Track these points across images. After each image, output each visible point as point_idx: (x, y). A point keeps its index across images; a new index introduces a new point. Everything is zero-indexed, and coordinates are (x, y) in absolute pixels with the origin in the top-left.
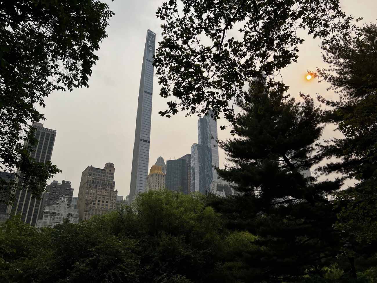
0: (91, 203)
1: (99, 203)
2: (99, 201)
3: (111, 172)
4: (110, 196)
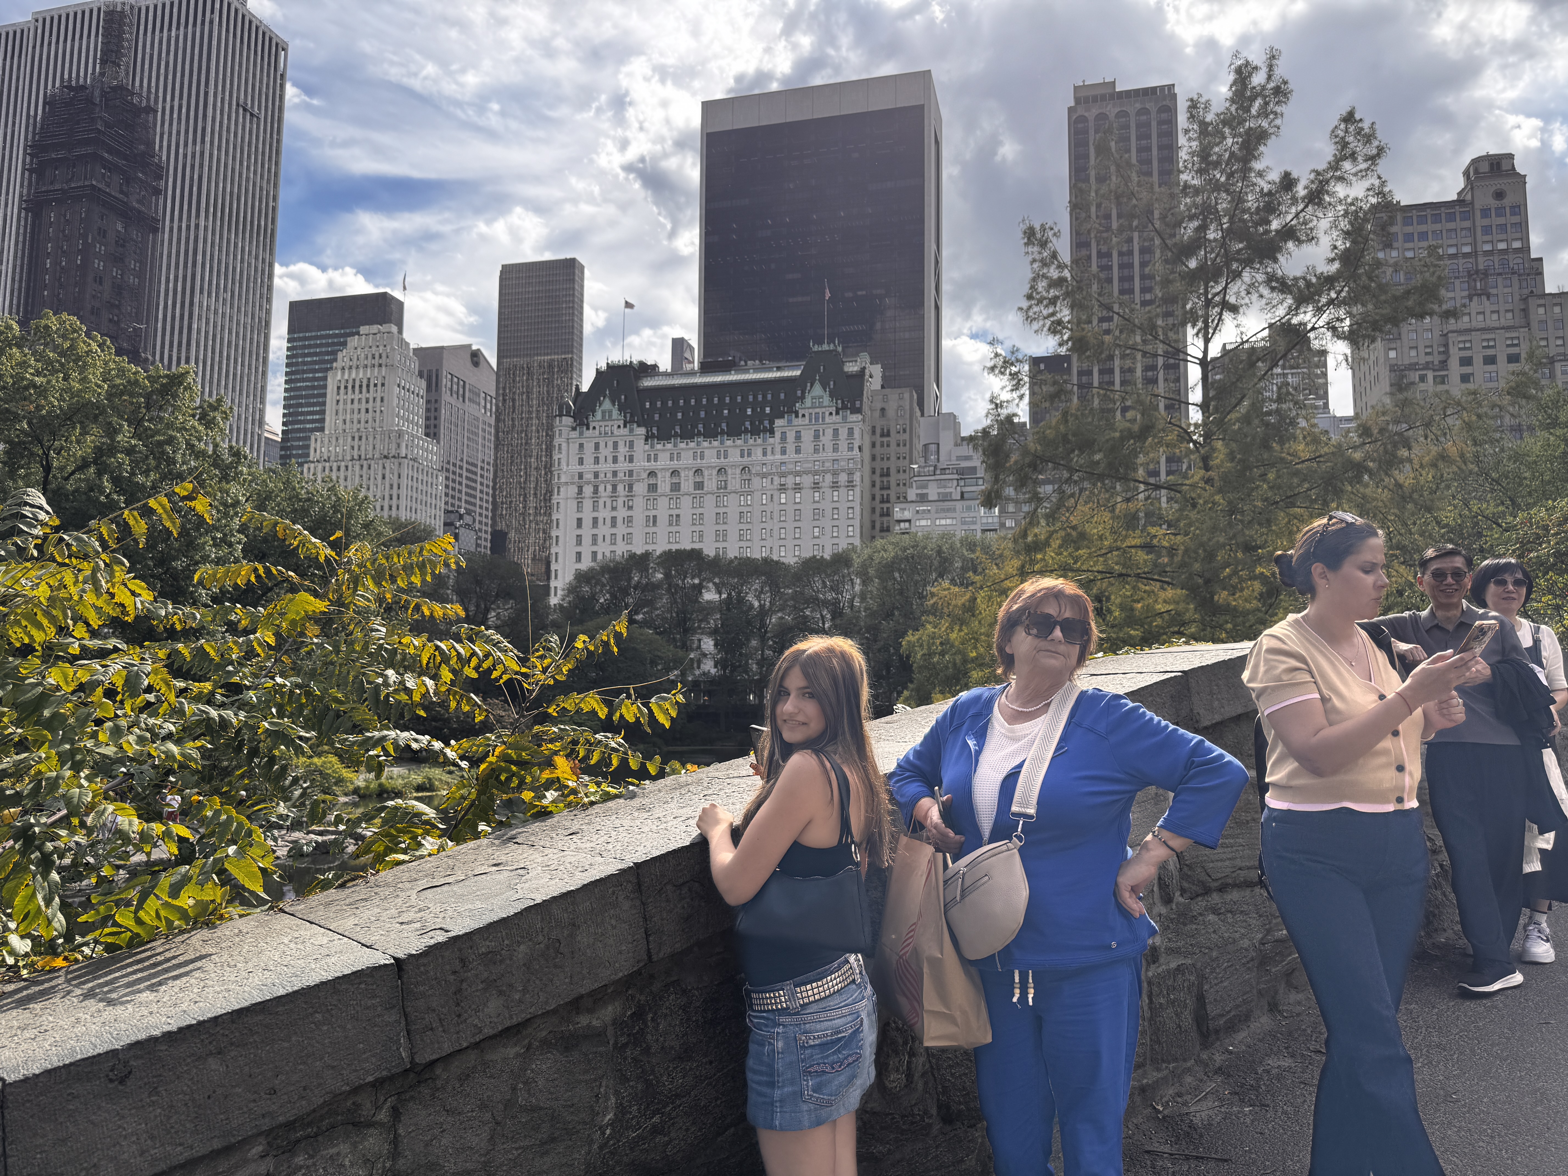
0: (1423, 379)
1: (1467, 370)
2: (1466, 362)
3: (1507, 201)
4: (1528, 325)
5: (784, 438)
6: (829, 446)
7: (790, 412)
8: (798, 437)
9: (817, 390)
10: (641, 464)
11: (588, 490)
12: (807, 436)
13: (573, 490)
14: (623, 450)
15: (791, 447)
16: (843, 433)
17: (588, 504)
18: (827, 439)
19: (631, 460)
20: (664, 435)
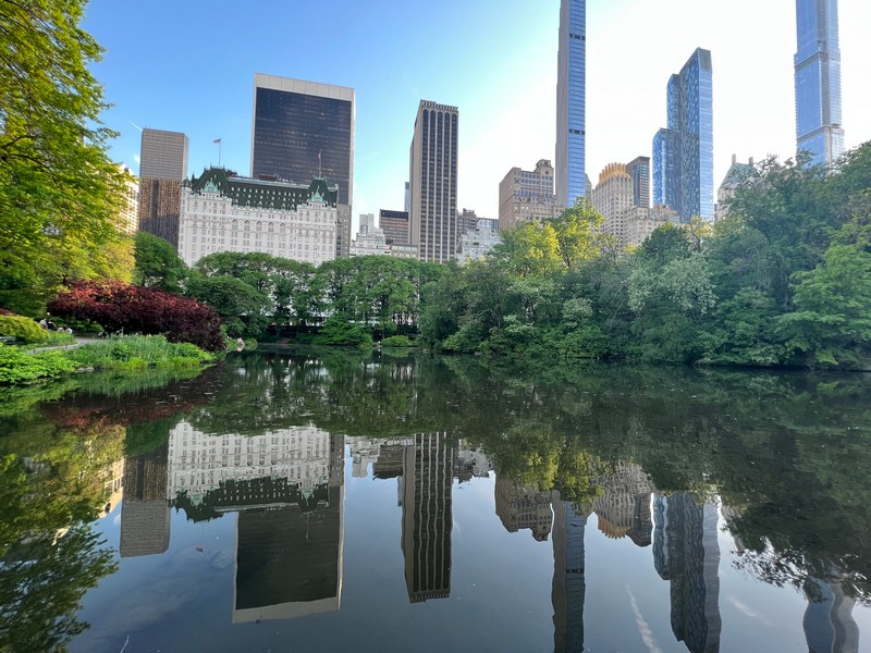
3: (549, 175)
5: (301, 214)
6: (322, 219)
7: (305, 202)
8: (308, 214)
9: (317, 194)
10: (229, 215)
11: (199, 224)
12: (312, 214)
13: (191, 223)
14: (219, 207)
15: (304, 217)
16: (328, 215)
17: (199, 231)
18: (321, 216)
19: (224, 213)
20: (242, 203)
